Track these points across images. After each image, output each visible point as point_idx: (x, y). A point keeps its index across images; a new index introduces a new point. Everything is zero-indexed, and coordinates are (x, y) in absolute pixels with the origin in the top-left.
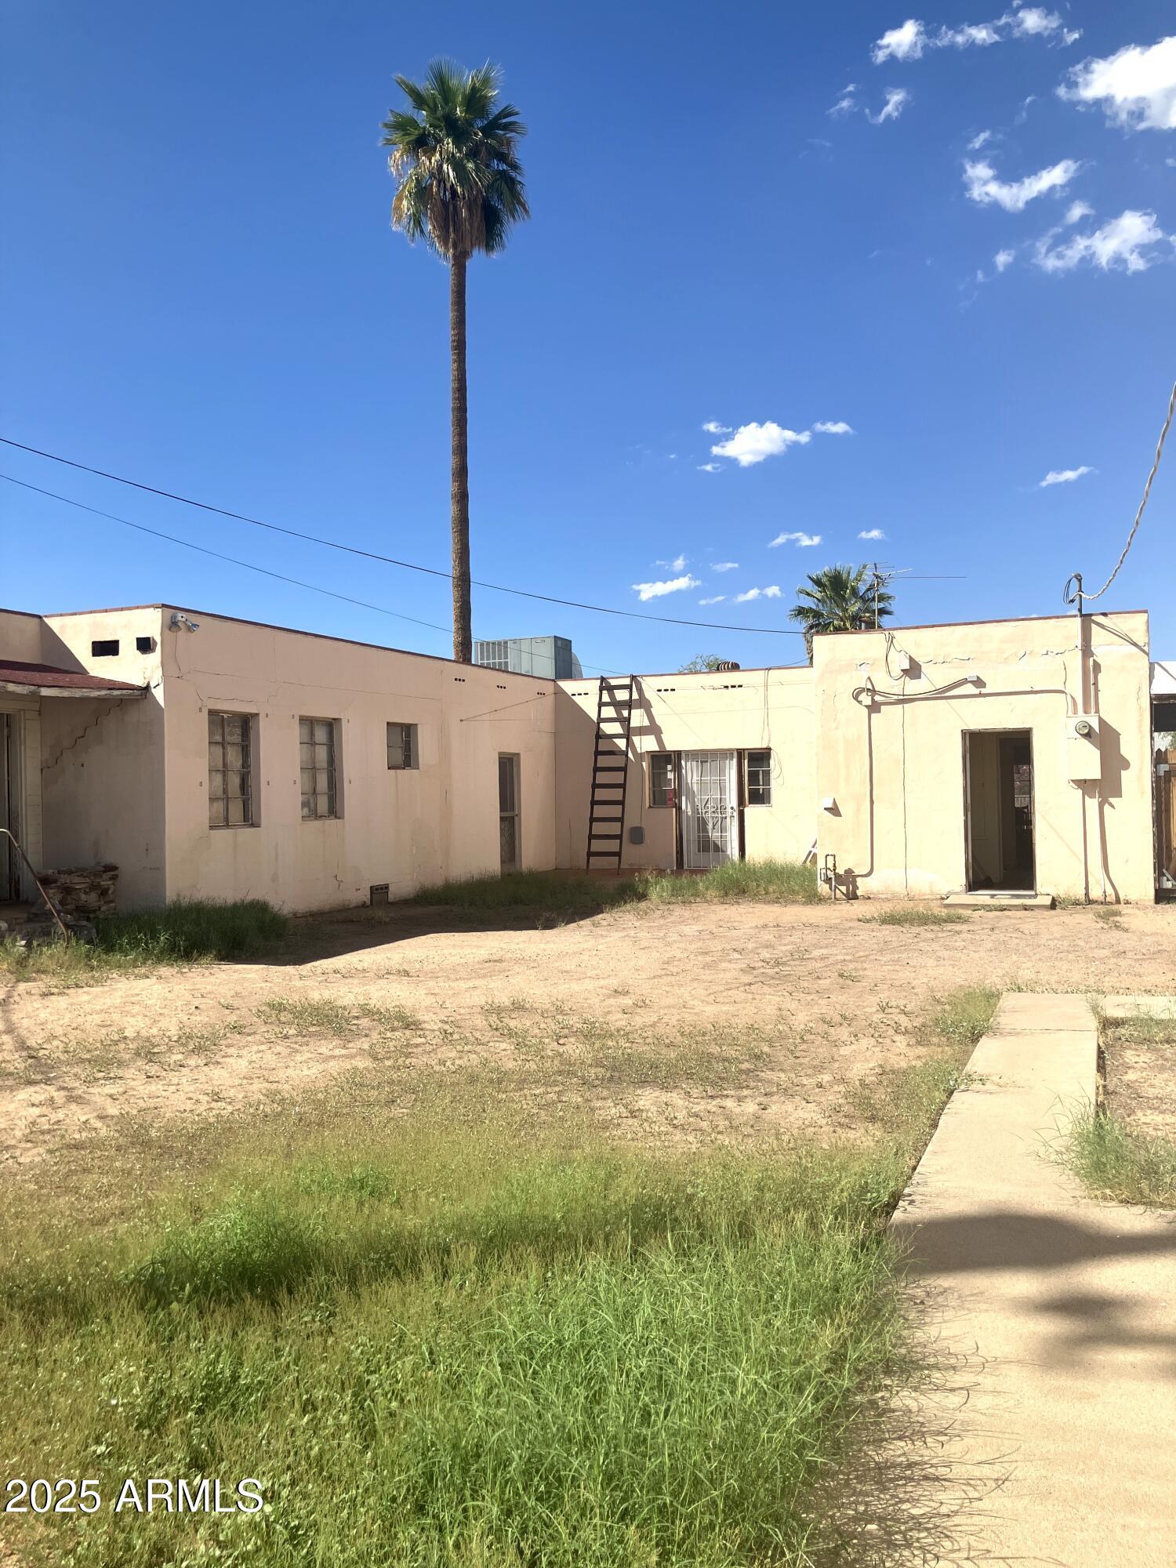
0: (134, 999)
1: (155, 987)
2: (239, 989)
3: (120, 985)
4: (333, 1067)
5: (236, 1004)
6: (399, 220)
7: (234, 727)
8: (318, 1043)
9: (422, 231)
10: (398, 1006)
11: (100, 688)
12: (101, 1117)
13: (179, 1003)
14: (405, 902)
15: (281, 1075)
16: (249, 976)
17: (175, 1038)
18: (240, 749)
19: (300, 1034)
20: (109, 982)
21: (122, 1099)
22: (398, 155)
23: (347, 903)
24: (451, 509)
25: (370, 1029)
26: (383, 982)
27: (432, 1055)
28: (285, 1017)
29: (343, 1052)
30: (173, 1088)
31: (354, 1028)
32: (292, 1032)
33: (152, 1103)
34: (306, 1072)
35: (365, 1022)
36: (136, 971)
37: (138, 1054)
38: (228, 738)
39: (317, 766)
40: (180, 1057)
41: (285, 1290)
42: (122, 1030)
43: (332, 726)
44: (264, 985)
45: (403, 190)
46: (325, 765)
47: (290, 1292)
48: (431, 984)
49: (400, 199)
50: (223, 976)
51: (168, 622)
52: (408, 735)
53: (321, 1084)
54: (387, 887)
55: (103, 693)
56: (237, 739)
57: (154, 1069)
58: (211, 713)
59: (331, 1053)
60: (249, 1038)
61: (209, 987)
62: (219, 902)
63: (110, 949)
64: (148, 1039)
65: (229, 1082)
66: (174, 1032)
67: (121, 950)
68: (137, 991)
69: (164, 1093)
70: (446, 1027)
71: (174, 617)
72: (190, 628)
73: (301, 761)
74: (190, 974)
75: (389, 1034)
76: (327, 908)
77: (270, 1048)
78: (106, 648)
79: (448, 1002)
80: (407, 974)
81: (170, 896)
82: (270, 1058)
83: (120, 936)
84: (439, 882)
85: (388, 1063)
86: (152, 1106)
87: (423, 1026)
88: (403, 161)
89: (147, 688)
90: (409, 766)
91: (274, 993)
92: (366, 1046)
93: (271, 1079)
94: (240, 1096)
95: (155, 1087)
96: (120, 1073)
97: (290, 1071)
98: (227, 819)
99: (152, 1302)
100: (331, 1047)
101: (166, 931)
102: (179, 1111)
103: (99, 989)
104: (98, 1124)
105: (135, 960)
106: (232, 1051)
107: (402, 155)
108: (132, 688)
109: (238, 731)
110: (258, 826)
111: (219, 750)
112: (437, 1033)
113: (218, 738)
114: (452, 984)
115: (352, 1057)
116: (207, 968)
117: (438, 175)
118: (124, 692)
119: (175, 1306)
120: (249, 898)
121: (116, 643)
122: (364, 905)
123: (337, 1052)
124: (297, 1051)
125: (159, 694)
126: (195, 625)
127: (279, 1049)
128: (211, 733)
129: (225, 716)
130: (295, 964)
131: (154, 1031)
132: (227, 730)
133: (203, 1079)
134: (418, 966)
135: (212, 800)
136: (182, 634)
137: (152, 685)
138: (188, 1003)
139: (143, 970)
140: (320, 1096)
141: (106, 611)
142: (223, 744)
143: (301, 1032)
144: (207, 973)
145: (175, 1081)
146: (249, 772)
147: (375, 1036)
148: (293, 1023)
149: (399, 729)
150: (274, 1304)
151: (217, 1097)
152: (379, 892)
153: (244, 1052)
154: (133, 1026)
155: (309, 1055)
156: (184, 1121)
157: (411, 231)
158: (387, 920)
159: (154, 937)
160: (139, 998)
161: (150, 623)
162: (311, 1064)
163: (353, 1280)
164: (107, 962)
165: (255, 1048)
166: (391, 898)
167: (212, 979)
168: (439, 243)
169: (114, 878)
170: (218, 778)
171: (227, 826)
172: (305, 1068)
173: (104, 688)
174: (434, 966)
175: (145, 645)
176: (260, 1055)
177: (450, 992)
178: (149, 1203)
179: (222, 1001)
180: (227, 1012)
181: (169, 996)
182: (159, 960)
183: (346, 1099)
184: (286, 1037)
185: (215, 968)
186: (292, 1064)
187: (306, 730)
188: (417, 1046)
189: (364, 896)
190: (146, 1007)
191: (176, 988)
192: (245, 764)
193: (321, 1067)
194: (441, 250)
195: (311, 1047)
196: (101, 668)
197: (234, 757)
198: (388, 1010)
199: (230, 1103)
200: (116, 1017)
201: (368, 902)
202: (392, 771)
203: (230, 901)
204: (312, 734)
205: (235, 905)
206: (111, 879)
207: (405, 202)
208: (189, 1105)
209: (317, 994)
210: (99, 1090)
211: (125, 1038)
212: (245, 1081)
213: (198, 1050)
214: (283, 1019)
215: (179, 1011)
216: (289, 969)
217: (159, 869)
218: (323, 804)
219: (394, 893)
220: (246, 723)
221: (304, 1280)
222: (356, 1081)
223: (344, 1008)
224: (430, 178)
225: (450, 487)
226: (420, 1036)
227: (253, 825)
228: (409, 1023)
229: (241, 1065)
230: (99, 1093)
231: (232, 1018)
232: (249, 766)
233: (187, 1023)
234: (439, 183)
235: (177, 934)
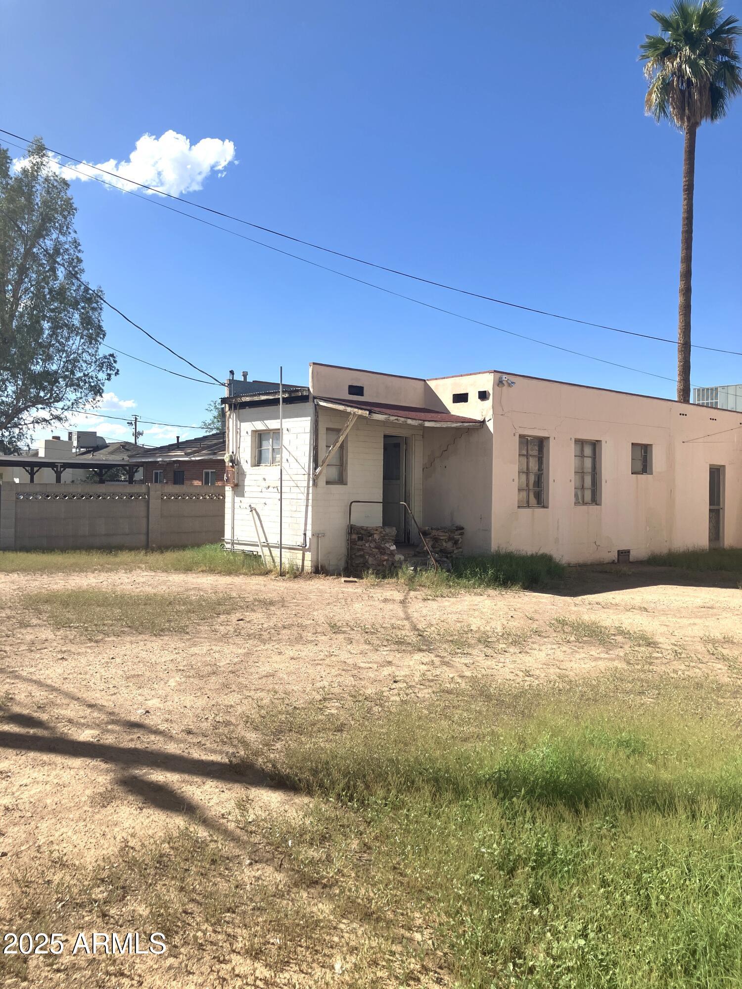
0: (475, 607)
1: (486, 601)
2: (536, 607)
3: (465, 598)
4: (602, 665)
5: (536, 616)
6: (650, 109)
7: (535, 445)
8: (590, 648)
9: (665, 112)
10: (641, 631)
11: (457, 422)
12: (462, 677)
13: (501, 613)
14: (640, 563)
15: (567, 665)
16: (543, 601)
17: (500, 634)
18: (537, 459)
19: (577, 641)
20: (460, 596)
21: (472, 667)
22: (650, 65)
23: (602, 560)
24: (678, 300)
25: (623, 644)
26: (630, 614)
27: (667, 665)
28: (567, 629)
29: (606, 656)
30: (501, 665)
31: (612, 641)
32: (573, 639)
33: (489, 672)
34: (584, 666)
35: (619, 638)
36: (475, 591)
37: (480, 641)
38: (530, 452)
39: (585, 471)
40: (504, 646)
41: (583, 805)
42: (469, 626)
43: (595, 445)
44: (552, 607)
45: (653, 88)
46: (590, 470)
47: (587, 806)
48: (663, 618)
49: (650, 94)
50: (526, 599)
51: (497, 381)
52: (646, 452)
53: (594, 675)
54: (628, 551)
55: (459, 424)
56: (535, 453)
57: (489, 651)
58: (521, 436)
59: (598, 656)
60: (545, 639)
61: (519, 605)
62: (523, 553)
63: (460, 576)
64: (484, 633)
65: (535, 666)
66: (499, 629)
67: (466, 577)
68: (476, 603)
69: (496, 667)
70: (676, 648)
71: (501, 378)
72: (510, 385)
73: (575, 468)
74: (506, 596)
75: (637, 648)
76: (589, 562)
77: (559, 647)
78: (461, 398)
79: (676, 632)
80: (646, 610)
81: (494, 547)
82: (559, 655)
83: (466, 569)
84: (665, 551)
85: (639, 667)
86: (490, 674)
87: (660, 645)
88: (653, 68)
89: (484, 421)
90: (646, 472)
91: (559, 613)
92: (622, 654)
93: (561, 667)
94: (543, 675)
95: (490, 663)
96: (470, 651)
97: (572, 664)
98: (528, 502)
99: (501, 795)
100: (598, 651)
101: (492, 568)
102: (507, 680)
103: (455, 599)
104: (459, 680)
105: (474, 584)
106: (535, 646)
107: (653, 64)
108: (475, 421)
109: (537, 448)
110: (547, 507)
111: (524, 460)
112: (670, 651)
113: (524, 452)
114: (679, 620)
115: (613, 660)
116: (516, 593)
117: (680, 73)
118: (471, 424)
119: (515, 799)
120: (541, 552)
121: (467, 395)
122: (613, 562)
123: (602, 655)
124: (576, 652)
125: (490, 425)
126: (513, 383)
127: (564, 649)
128: (520, 449)
129: (529, 438)
130: (571, 595)
131: (488, 628)
132: (530, 448)
133: (519, 661)
134: (653, 605)
135: (519, 490)
136: (505, 388)
137: (487, 420)
138: (507, 613)
139: (479, 590)
140: (594, 683)
141: (462, 376)
142: (527, 456)
143: (578, 639)
144: (517, 596)
145: (502, 660)
146: (542, 474)
147: (627, 647)
148: (573, 633)
149: (640, 448)
150: (577, 812)
151: (528, 674)
152: (624, 554)
153: (543, 648)
154: (476, 623)
155: (583, 655)
156: (510, 686)
157: (657, 114)
158: (630, 573)
159: (485, 571)
160: (477, 607)
161: (486, 382)
162: (586, 661)
163: (628, 808)
164: (458, 584)
165: (549, 646)
166: (631, 559)
167: (520, 600)
168: (677, 120)
169: (462, 534)
170: (524, 477)
171: (528, 506)
172: (582, 663)
173: (459, 422)
174: (664, 607)
175: (483, 396)
176: (553, 651)
177: (677, 625)
178: (493, 733)
179: (527, 614)
180: (531, 621)
181: (495, 608)
182: (488, 586)
183: (612, 687)
184: (569, 642)
185: (521, 594)
186: (574, 659)
187: (579, 447)
188: (657, 658)
189: (614, 556)
190: (482, 613)
191: (499, 603)
192: (540, 469)
193: (593, 664)
194: (679, 124)
195: (585, 650)
196: (458, 410)
197: (533, 465)
198: (635, 633)
199: (536, 679)
200: (465, 617)
201: (616, 561)
202: (634, 475)
203: (529, 553)
204: (582, 450)
205: (532, 555)
206: (460, 535)
207: (654, 96)
208: (512, 677)
209: (588, 617)
210: (458, 659)
211: (471, 630)
212: (545, 666)
213: (515, 643)
214: (566, 630)
215: (501, 617)
216: (568, 599)
217: (488, 530)
218: (588, 495)
219: (634, 555)
220: (541, 443)
221: (596, 801)
222: (617, 677)
223: (606, 628)
224: (672, 76)
225: (678, 284)
226: (658, 652)
227: (544, 507)
228: (650, 643)
229: (542, 656)
230: (459, 661)
231: (535, 626)
232: (542, 470)
233: (508, 625)
234: (678, 78)
235: (499, 571)
